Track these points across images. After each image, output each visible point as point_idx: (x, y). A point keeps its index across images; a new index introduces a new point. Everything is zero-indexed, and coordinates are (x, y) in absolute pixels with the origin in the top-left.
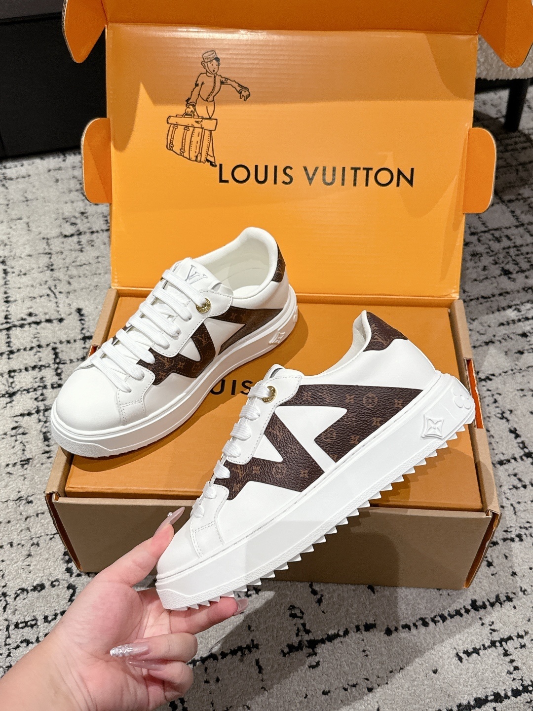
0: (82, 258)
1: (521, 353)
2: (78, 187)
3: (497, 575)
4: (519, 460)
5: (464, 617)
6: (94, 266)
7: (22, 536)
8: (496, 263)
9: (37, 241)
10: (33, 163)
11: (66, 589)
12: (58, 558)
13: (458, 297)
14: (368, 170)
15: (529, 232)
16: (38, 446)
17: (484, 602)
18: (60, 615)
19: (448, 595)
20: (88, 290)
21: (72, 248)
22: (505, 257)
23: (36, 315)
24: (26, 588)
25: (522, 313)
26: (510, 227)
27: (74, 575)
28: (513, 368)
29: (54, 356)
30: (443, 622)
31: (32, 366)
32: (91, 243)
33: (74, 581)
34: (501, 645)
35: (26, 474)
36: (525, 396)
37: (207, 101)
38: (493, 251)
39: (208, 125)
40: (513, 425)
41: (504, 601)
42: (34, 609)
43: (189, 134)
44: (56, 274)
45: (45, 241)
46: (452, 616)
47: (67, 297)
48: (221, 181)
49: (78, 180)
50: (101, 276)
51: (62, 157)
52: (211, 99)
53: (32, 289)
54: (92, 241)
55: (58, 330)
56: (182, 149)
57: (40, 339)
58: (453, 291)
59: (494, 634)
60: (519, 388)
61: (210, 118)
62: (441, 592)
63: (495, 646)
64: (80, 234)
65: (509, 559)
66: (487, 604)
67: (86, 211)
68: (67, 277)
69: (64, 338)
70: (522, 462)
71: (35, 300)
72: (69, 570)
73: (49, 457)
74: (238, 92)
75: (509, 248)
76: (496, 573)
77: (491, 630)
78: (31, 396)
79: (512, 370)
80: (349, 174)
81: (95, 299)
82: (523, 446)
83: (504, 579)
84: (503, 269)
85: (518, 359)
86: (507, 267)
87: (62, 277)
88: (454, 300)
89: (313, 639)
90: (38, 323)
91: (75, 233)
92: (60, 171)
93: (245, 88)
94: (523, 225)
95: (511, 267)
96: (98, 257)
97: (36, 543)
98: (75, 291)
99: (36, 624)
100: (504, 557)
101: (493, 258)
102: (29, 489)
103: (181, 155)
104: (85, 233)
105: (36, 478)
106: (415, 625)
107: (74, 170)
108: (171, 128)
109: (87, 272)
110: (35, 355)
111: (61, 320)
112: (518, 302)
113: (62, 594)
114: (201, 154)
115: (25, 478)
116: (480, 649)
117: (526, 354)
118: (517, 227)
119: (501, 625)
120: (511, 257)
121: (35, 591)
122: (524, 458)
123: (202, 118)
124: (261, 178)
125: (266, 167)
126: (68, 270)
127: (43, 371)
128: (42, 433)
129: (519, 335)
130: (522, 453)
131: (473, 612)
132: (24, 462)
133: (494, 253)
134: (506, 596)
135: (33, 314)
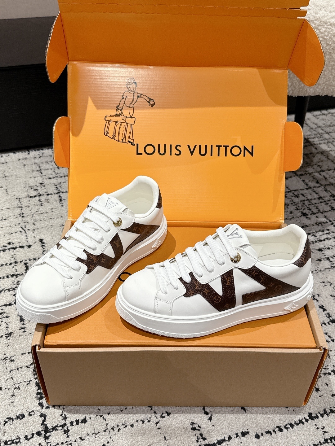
0: (42, 209)
1: (320, 260)
2: (38, 169)
3: (323, 397)
4: (327, 324)
5: (305, 424)
6: (50, 214)
7: (8, 383)
8: (298, 209)
9: (13, 200)
10: (9, 155)
11: (39, 417)
12: (33, 397)
13: (283, 222)
14: (226, 147)
15: (315, 192)
16: (16, 324)
17: (316, 414)
18: (35, 434)
19: (293, 410)
20: (47, 228)
21: (35, 203)
22: (302, 206)
23: (13, 244)
24: (11, 417)
25: (317, 237)
26: (303, 189)
27: (44, 408)
28: (316, 269)
29: (25, 268)
30: (292, 428)
31: (11, 274)
32: (48, 201)
33: (44, 412)
34: (331, 442)
35: (9, 343)
36: (326, 285)
37: (129, 107)
38: (295, 203)
39: (130, 121)
40: (321, 303)
41: (330, 413)
42: (17, 432)
43: (118, 126)
44: (25, 219)
45: (18, 200)
46: (297, 424)
47: (33, 233)
48: (138, 154)
49: (38, 165)
50: (54, 220)
51: (27, 152)
52: (131, 106)
53: (10, 228)
54: (48, 199)
55: (28, 252)
56: (114, 135)
57: (16, 258)
58: (281, 218)
59: (326, 434)
60: (321, 281)
61: (131, 117)
62: (288, 409)
63: (328, 443)
64: (40, 195)
65: (329, 386)
66: (319, 415)
67: (43, 182)
68: (32, 220)
69: (32, 257)
70: (330, 325)
71: (12, 234)
72: (41, 405)
73: (24, 332)
74: (148, 102)
75: (304, 201)
76: (322, 395)
77: (323, 432)
78: (11, 293)
79: (316, 271)
80: (215, 150)
81: (51, 233)
82: (329, 316)
83: (328, 399)
84: (302, 213)
85: (318, 264)
86: (304, 211)
87: (29, 220)
88: (281, 224)
89: (208, 443)
90: (14, 249)
91: (37, 195)
92: (26, 160)
93: (152, 99)
94: (311, 188)
95: (306, 211)
96: (52, 209)
97: (17, 387)
98: (38, 228)
99: (19, 441)
100: (326, 384)
101: (295, 206)
102: (12, 352)
103: (113, 139)
104: (43, 195)
105: (16, 345)
106: (274, 431)
107: (35, 159)
108: (107, 123)
109: (45, 217)
110: (13, 268)
111: (29, 246)
112: (314, 231)
113: (37, 421)
114: (125, 138)
115: (9, 345)
116: (318, 445)
117: (323, 261)
118: (307, 189)
119: (329, 428)
120: (306, 205)
121: (18, 419)
122: (330, 323)
123: (126, 117)
124: (162, 151)
125: (165, 145)
126: (33, 216)
127: (18, 277)
128: (19, 316)
129: (317, 250)
130: (329, 320)
131: (310, 421)
132: (8, 335)
133: (295, 204)
134: (330, 410)
135: (11, 243)
